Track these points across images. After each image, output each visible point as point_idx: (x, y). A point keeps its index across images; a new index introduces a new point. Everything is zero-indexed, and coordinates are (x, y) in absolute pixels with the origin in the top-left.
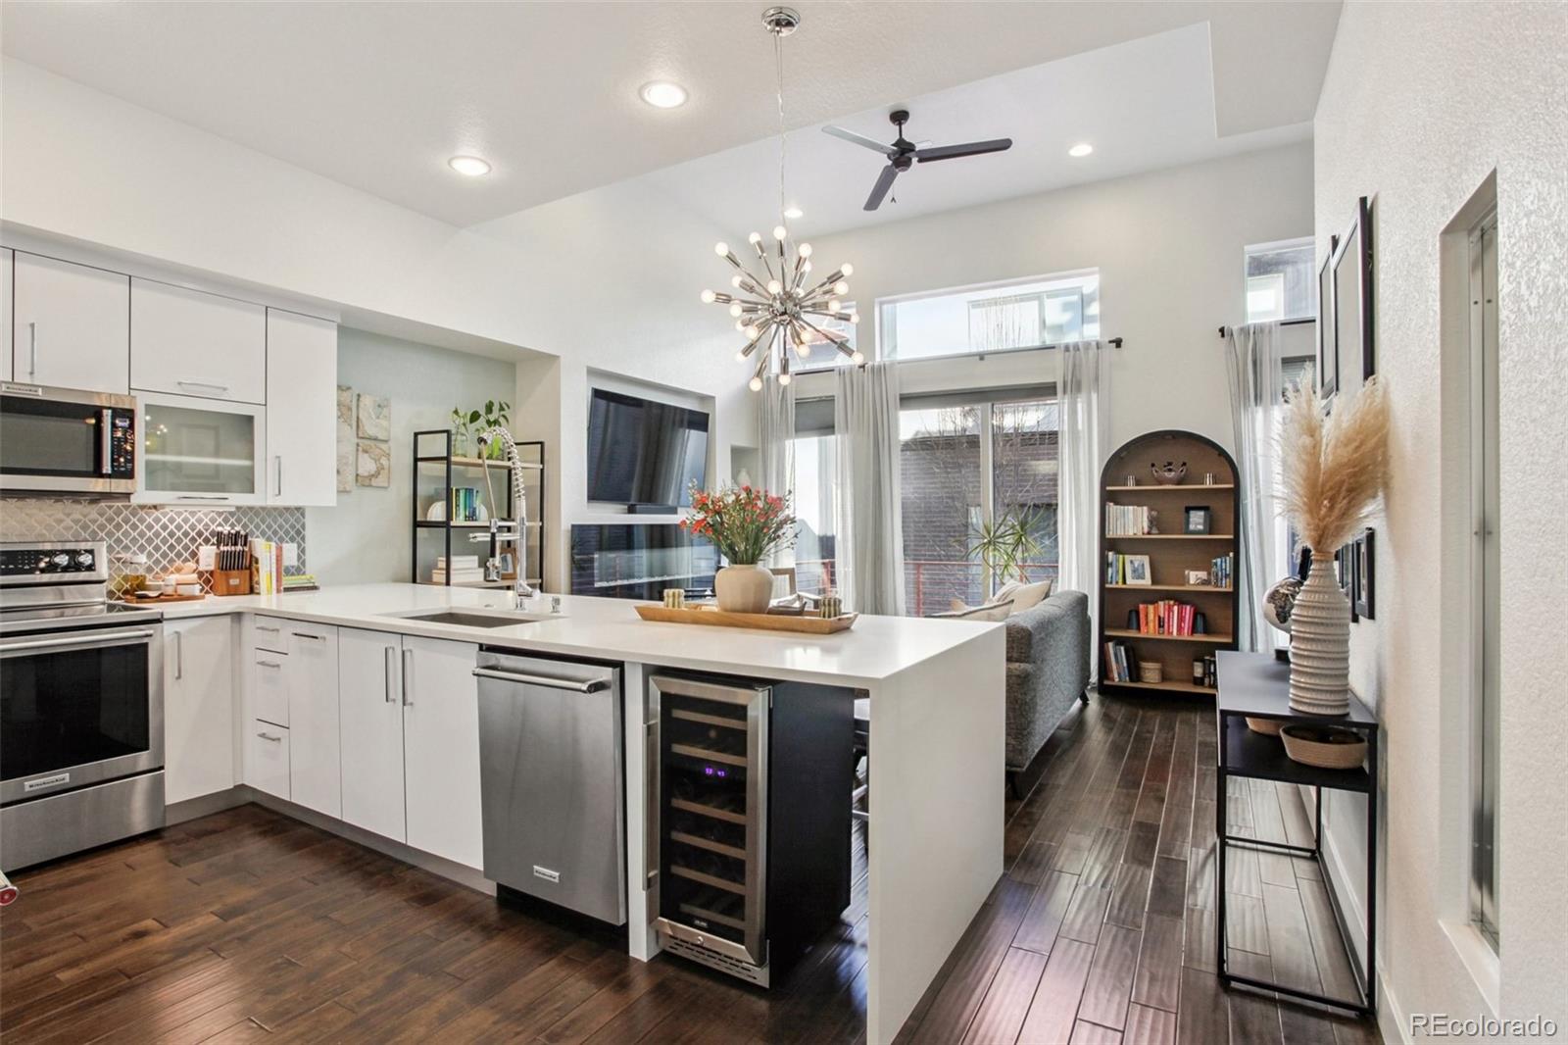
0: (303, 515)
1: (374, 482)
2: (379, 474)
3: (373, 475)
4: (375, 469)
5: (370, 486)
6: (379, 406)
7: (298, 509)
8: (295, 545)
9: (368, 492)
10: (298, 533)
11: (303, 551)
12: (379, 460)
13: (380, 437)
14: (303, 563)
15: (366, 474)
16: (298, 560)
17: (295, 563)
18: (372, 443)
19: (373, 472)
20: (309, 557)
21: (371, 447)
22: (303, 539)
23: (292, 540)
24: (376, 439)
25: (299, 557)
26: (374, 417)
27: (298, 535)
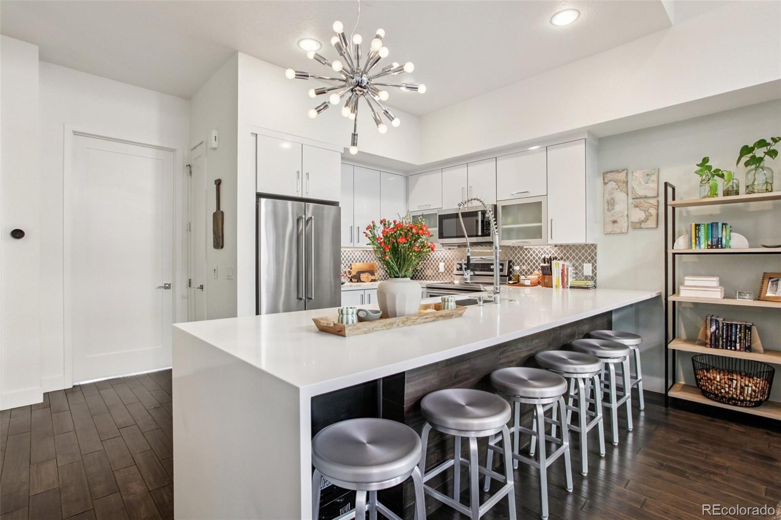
0: (595, 248)
1: (643, 225)
2: (648, 219)
3: (643, 221)
4: (645, 216)
5: (641, 228)
6: (648, 175)
7: (592, 245)
8: (591, 264)
9: (639, 233)
10: (593, 258)
11: (595, 268)
12: (648, 210)
13: (649, 195)
14: (595, 275)
15: (637, 221)
16: (592, 273)
17: (591, 274)
18: (642, 201)
19: (642, 219)
20: (598, 271)
21: (641, 203)
22: (595, 261)
23: (589, 261)
24: (646, 197)
25: (593, 271)
26: (643, 183)
27: (593, 260)
